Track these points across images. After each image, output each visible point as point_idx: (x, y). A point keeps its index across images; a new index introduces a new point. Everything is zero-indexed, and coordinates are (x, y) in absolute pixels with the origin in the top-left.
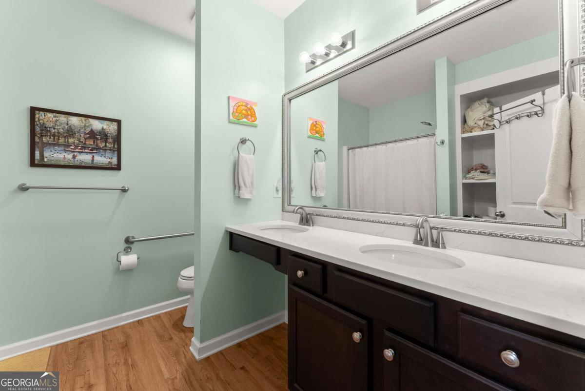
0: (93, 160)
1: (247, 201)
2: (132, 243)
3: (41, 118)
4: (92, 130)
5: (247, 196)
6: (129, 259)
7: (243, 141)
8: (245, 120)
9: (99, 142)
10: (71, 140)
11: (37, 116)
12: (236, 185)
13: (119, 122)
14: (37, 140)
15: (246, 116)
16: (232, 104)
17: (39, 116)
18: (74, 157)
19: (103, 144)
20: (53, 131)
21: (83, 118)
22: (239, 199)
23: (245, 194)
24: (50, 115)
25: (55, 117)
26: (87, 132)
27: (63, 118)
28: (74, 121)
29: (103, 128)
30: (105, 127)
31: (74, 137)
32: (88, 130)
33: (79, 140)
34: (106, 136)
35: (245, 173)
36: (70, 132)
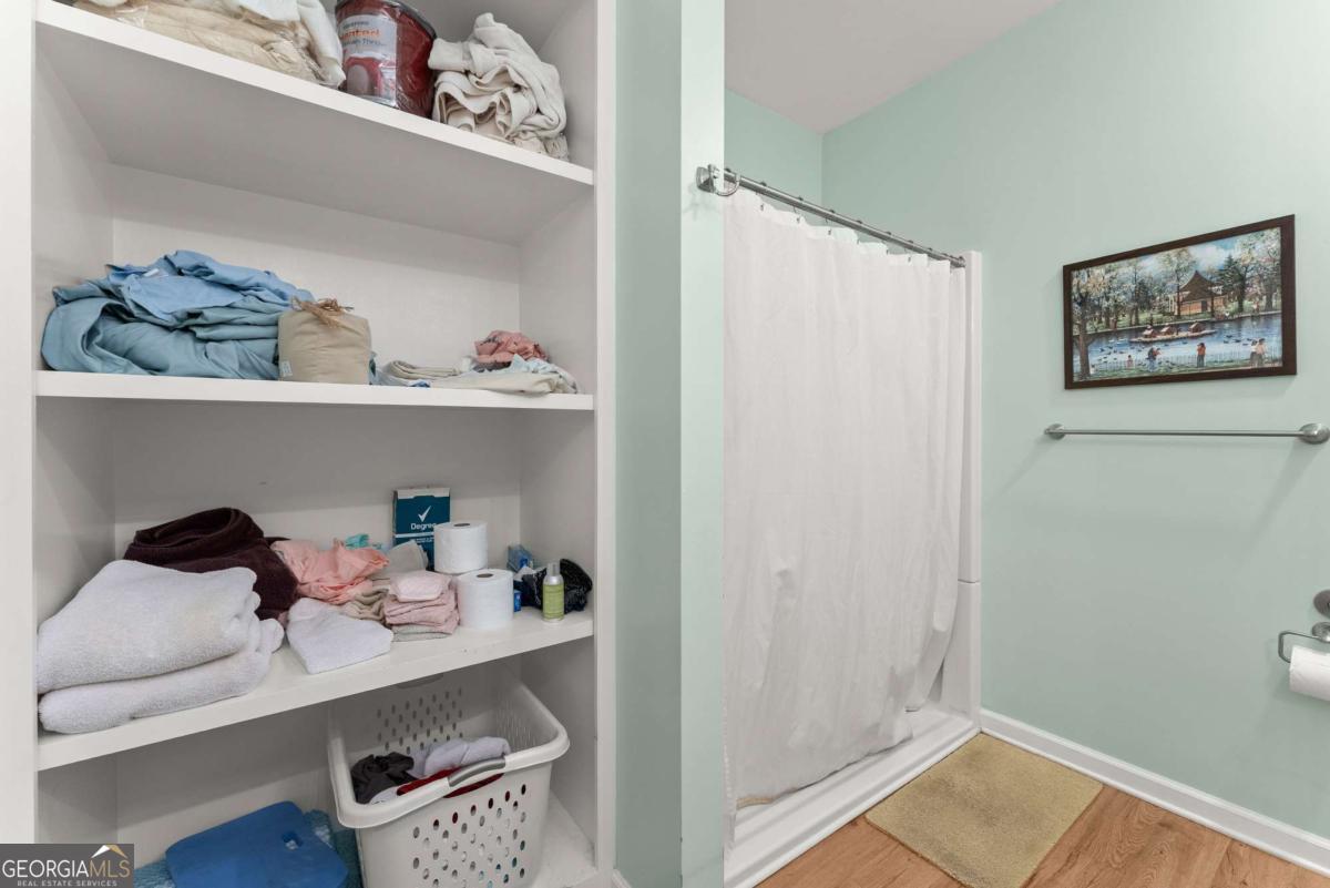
0: (1201, 356)
3: (1082, 283)
4: (1197, 274)
9: (1218, 302)
10: (1144, 317)
11: (1075, 281)
13: (1285, 223)
14: (1076, 331)
17: (1082, 280)
18: (1152, 355)
19: (1233, 306)
20: (1105, 304)
21: (1172, 253)
24: (1098, 271)
25: (1108, 271)
26: (1183, 284)
27: (1125, 270)
28: (1152, 266)
29: (1230, 262)
30: (1235, 256)
31: (1150, 307)
32: (1187, 278)
33: (1162, 311)
34: (1243, 278)
36: (1143, 296)
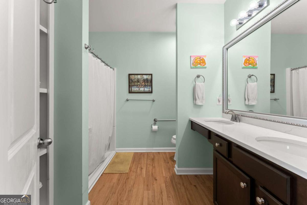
0: (144, 90)
1: (200, 106)
2: (156, 121)
3: (131, 77)
4: (144, 79)
5: (200, 104)
6: (155, 127)
7: (198, 76)
8: (199, 66)
9: (146, 83)
10: (138, 83)
11: (130, 77)
12: (194, 99)
13: (151, 75)
14: (130, 84)
15: (200, 64)
16: (192, 59)
17: (131, 76)
18: (139, 89)
19: (147, 84)
20: (134, 81)
21: (141, 75)
22: (195, 105)
23: (199, 102)
24: (133, 76)
25: (134, 76)
26: (142, 80)
27: (136, 76)
28: (139, 77)
29: (147, 78)
30: (148, 77)
31: (139, 82)
32: (143, 79)
33: (140, 83)
34: (148, 81)
35: (199, 93)
36: (138, 81)
